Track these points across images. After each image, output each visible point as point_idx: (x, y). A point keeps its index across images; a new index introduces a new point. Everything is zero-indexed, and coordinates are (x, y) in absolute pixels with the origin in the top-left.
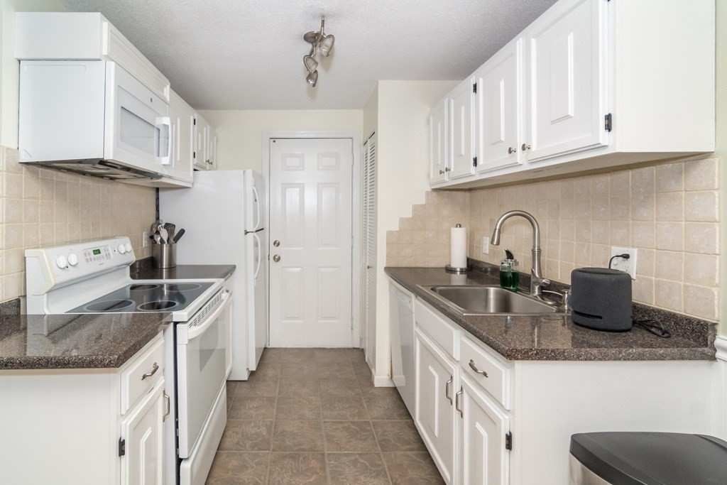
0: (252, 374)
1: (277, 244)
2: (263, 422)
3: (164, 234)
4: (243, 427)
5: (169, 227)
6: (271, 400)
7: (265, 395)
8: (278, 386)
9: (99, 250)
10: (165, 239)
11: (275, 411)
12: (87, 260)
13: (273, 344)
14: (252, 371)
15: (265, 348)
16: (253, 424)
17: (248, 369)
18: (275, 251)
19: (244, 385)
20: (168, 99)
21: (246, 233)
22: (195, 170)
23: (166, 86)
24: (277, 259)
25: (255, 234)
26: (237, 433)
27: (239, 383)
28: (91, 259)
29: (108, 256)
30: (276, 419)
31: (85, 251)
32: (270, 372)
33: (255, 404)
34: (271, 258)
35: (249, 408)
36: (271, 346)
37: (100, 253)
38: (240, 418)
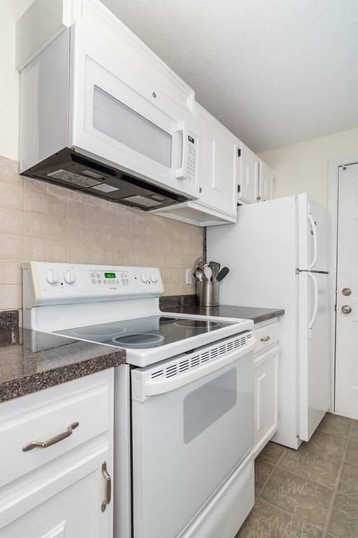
0: (303, 445)
1: (347, 292)
2: (308, 526)
3: (208, 272)
4: (277, 520)
5: (213, 265)
6: (325, 493)
7: (318, 481)
8: (340, 473)
9: (114, 274)
10: (209, 277)
11: (329, 515)
12: (94, 281)
13: (340, 411)
14: (304, 442)
15: (328, 414)
16: (290, 523)
17: (298, 437)
18: (343, 301)
19: (292, 454)
20: (191, 110)
21: (299, 271)
22: (239, 205)
23: (188, 95)
24: (347, 311)
25: (310, 273)
26: (266, 528)
27: (286, 451)
28: (99, 282)
29: (125, 282)
30: (329, 530)
31: (92, 272)
32: (331, 448)
33: (301, 490)
34: (339, 309)
35: (291, 493)
36: (337, 413)
37: (115, 277)
38: (276, 505)
